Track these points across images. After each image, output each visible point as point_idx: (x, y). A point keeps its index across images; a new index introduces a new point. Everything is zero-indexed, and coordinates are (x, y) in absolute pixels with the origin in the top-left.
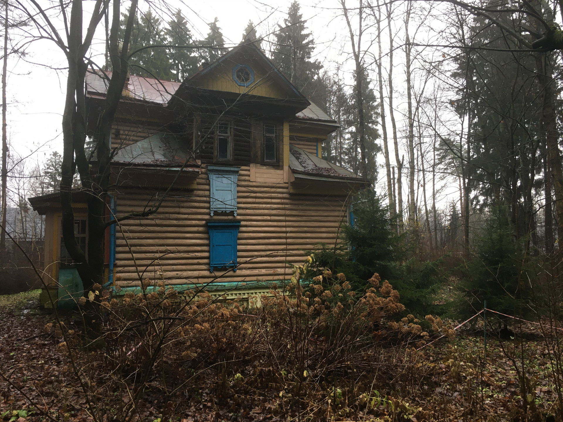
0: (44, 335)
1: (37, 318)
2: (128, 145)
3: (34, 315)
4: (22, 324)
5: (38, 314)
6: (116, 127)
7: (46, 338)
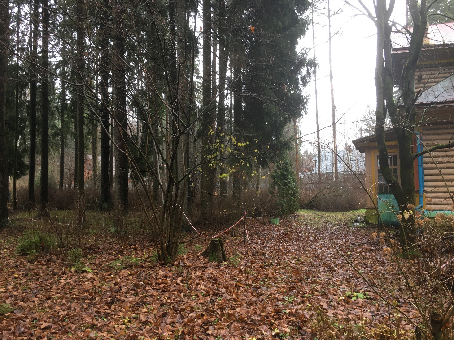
0: (370, 243)
1: (364, 230)
2: (430, 87)
3: (362, 228)
4: (354, 233)
5: (365, 227)
6: (418, 74)
7: (372, 245)
